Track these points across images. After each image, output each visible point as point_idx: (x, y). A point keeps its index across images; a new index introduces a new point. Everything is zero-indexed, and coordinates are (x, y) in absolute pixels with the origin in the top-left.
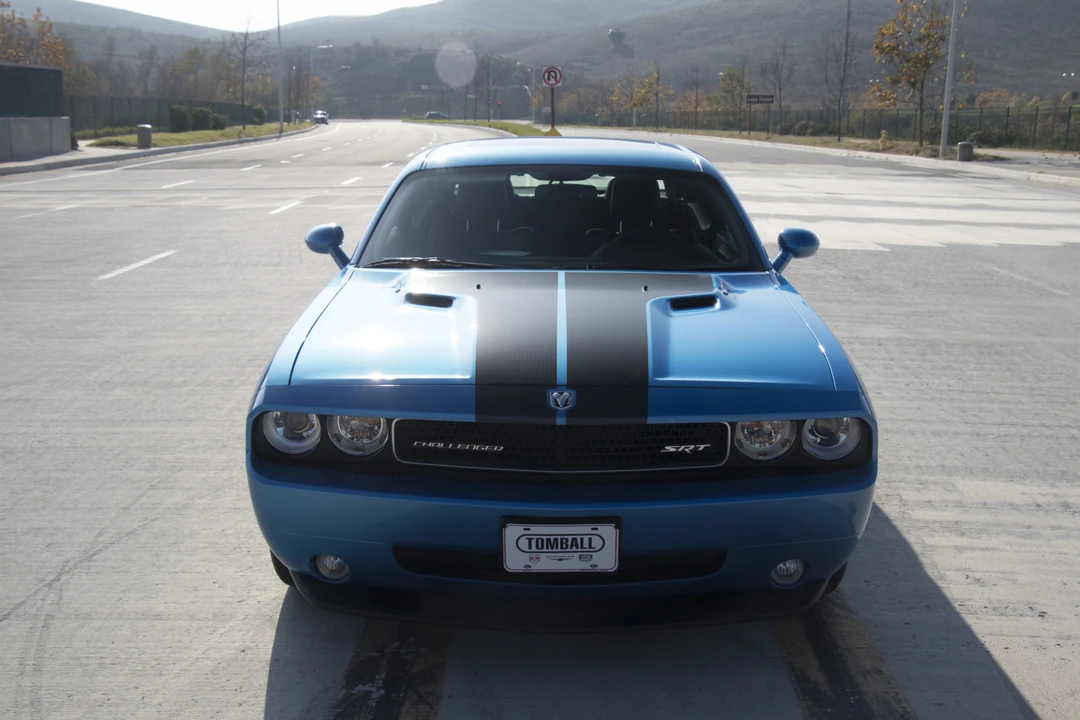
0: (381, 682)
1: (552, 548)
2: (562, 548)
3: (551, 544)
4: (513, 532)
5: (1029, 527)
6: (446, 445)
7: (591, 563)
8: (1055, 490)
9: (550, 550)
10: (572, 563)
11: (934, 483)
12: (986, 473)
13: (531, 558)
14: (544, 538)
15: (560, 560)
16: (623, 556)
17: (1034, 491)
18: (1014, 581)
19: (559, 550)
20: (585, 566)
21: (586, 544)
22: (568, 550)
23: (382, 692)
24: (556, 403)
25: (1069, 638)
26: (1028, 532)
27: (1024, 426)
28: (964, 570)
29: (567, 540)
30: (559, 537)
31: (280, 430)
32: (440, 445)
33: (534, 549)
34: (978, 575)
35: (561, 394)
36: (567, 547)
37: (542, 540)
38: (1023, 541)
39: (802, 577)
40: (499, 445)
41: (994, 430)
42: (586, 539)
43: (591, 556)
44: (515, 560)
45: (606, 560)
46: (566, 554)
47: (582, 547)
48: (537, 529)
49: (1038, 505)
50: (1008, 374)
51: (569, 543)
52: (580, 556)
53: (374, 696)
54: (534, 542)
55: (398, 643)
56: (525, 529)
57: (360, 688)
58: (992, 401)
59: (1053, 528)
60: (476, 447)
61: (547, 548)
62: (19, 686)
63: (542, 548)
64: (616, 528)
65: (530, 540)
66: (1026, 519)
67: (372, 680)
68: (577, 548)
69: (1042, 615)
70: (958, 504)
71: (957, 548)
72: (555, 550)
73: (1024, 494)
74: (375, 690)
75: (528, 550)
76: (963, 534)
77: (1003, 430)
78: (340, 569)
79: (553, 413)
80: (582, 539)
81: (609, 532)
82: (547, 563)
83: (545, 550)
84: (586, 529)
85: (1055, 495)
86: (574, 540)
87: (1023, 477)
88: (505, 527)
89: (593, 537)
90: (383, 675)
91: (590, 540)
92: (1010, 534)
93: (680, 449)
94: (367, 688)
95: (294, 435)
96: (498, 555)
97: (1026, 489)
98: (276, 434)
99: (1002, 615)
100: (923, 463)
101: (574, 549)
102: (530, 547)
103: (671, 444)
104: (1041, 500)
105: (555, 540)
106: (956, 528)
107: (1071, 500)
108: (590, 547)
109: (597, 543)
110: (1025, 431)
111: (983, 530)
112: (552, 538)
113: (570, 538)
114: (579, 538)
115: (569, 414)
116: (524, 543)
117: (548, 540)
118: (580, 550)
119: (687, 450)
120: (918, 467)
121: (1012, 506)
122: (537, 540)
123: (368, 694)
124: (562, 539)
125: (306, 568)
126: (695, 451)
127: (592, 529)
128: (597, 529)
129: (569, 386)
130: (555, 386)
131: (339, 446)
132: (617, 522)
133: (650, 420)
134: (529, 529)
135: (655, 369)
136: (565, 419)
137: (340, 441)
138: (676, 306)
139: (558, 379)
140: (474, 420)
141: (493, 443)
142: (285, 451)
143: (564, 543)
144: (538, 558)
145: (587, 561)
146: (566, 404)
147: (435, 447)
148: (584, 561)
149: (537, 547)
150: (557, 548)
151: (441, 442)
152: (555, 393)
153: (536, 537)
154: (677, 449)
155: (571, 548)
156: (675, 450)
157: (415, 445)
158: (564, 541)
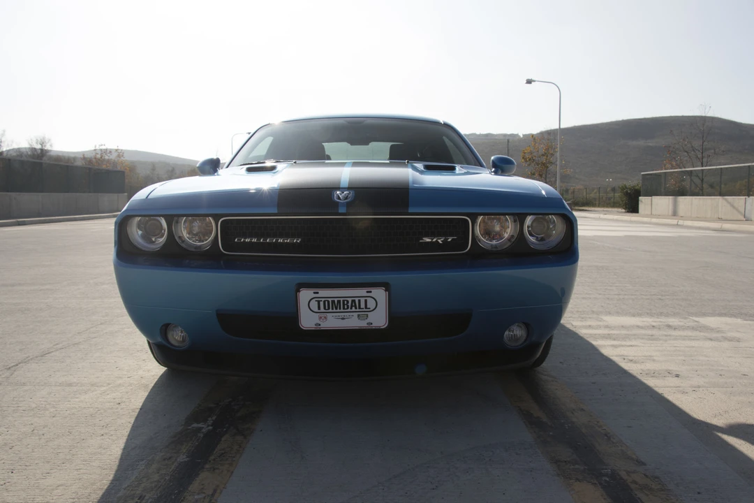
0: (212, 422)
1: (336, 309)
2: (344, 308)
3: (335, 305)
4: (305, 295)
5: (652, 336)
6: (259, 239)
7: (369, 320)
8: (659, 320)
9: (334, 310)
10: (352, 322)
11: (590, 318)
12: (618, 314)
13: (321, 318)
14: (330, 300)
15: (343, 319)
16: (392, 316)
17: (648, 320)
18: (654, 360)
19: (342, 310)
20: (362, 324)
21: (363, 305)
22: (349, 310)
23: (211, 428)
24: (339, 198)
25: (699, 387)
26: (652, 338)
27: (632, 295)
28: (623, 356)
29: (348, 302)
30: (342, 299)
31: (140, 232)
32: (254, 240)
33: (322, 310)
34: (630, 358)
35: (343, 193)
36: (348, 308)
37: (328, 301)
38: (652, 342)
39: (525, 341)
40: (298, 237)
41: (616, 296)
42: (363, 300)
43: (367, 315)
44: (308, 320)
45: (379, 319)
46: (349, 314)
47: (360, 308)
48: (324, 293)
49: (653, 326)
50: (615, 277)
51: (350, 304)
52: (359, 315)
53: (204, 430)
54: (322, 303)
55: (230, 399)
56: (314, 293)
57: (195, 425)
58: (611, 286)
59: (666, 336)
60: (280, 240)
61: (333, 309)
63: (329, 309)
64: (386, 291)
65: (319, 302)
66: (650, 332)
67: (205, 421)
68: (356, 308)
69: (677, 376)
70: (607, 327)
71: (613, 346)
72: (338, 310)
73: (643, 322)
74: (205, 427)
75: (316, 310)
76: (615, 340)
77: (621, 297)
78: (184, 340)
79: (336, 205)
80: (359, 301)
81: (380, 294)
82: (333, 322)
83: (331, 310)
84: (362, 292)
85: (661, 322)
86: (353, 301)
87: (640, 315)
88: (299, 291)
89: (368, 299)
90: (214, 418)
91: (366, 301)
92: (643, 339)
93: (434, 240)
94: (200, 425)
95: (147, 237)
96: (295, 317)
97: (644, 319)
98: (136, 233)
99: (652, 377)
100: (580, 310)
101: (354, 309)
102: (319, 308)
103: (427, 236)
104: (654, 324)
105: (339, 302)
106: (608, 337)
107: (671, 324)
108: (366, 308)
109: (371, 304)
110: (633, 297)
111: (626, 337)
112: (336, 300)
113: (350, 300)
114: (357, 300)
115: (349, 205)
116: (314, 305)
117: (333, 302)
118: (358, 310)
119: (439, 241)
120: (578, 311)
121: (638, 327)
122: (324, 302)
123: (200, 429)
124: (344, 301)
125: (159, 339)
126: (445, 242)
127: (367, 292)
128: (371, 292)
129: (349, 188)
130: (338, 188)
131: (183, 245)
132: (386, 286)
133: (410, 210)
134: (318, 293)
135: (414, 183)
136: (345, 208)
137: (183, 241)
138: (428, 168)
139: (341, 186)
140: (276, 212)
141: (293, 236)
142: (143, 249)
143: (345, 304)
144: (325, 318)
145: (364, 320)
146: (346, 198)
147: (251, 242)
148: (361, 320)
149: (325, 308)
150: (340, 309)
151: (255, 238)
152: (338, 192)
153: (323, 300)
154: (432, 239)
155: (351, 308)
156: (430, 240)
157: (236, 240)
158: (346, 302)
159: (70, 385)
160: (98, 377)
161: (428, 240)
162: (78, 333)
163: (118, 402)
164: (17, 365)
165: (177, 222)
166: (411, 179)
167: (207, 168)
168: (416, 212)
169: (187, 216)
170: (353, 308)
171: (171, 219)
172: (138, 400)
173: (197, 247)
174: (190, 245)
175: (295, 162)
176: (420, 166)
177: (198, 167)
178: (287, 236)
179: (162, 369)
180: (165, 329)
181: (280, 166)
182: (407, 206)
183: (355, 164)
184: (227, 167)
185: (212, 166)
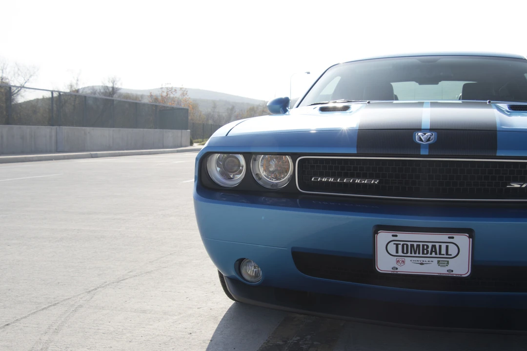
1: (415, 253)
2: (423, 253)
3: (414, 249)
4: (383, 237)
6: (336, 179)
7: (449, 268)
9: (413, 255)
10: (432, 267)
13: (398, 261)
14: (409, 244)
15: (422, 264)
16: (475, 265)
19: (421, 255)
20: (442, 271)
21: (443, 251)
22: (429, 255)
24: (421, 140)
29: (428, 247)
30: (421, 244)
31: (218, 169)
32: (331, 180)
33: (400, 253)
35: (425, 134)
36: (427, 253)
37: (407, 245)
40: (376, 178)
42: (444, 246)
43: (448, 262)
44: (385, 263)
45: (461, 267)
46: (427, 259)
47: (440, 254)
48: (402, 236)
51: (429, 249)
52: (439, 262)
54: (400, 247)
55: (298, 338)
56: (393, 236)
60: (358, 181)
61: (411, 253)
62: (40, 339)
63: (407, 252)
64: (469, 237)
65: (397, 245)
68: (436, 254)
72: (417, 255)
78: (256, 276)
79: (418, 146)
80: (440, 246)
81: (463, 241)
82: (411, 266)
83: (409, 254)
84: (443, 237)
86: (433, 246)
88: (377, 233)
89: (449, 245)
91: (447, 247)
93: (524, 186)
95: (225, 173)
96: (371, 260)
98: (214, 170)
101: (434, 255)
102: (397, 252)
103: (516, 181)
105: (418, 246)
108: (447, 254)
109: (453, 250)
112: (415, 244)
113: (430, 245)
114: (437, 245)
115: (431, 147)
116: (392, 248)
117: (412, 246)
118: (438, 256)
122: (403, 245)
124: (423, 246)
125: (233, 273)
127: (449, 238)
128: (453, 238)
129: (431, 130)
130: (420, 130)
131: (260, 182)
132: (470, 232)
133: (498, 154)
134: (396, 236)
135: (502, 124)
136: (427, 150)
137: (260, 179)
138: (514, 109)
139: (422, 128)
140: (356, 152)
141: (371, 177)
142: (222, 185)
143: (425, 249)
144: (403, 262)
145: (444, 266)
146: (428, 140)
147: (327, 182)
148: (442, 266)
149: (403, 252)
150: (419, 253)
151: (332, 178)
152: (419, 134)
153: (402, 243)
154: (522, 185)
155: (431, 254)
156: (519, 186)
157: (313, 179)
158: (425, 247)
159: (144, 312)
160: (169, 306)
161: (516, 186)
162: (150, 262)
163: (190, 332)
164: (96, 289)
165: (255, 160)
166: (498, 121)
167: (278, 106)
168: (504, 156)
169: (265, 154)
170: (434, 253)
171: (248, 156)
172: (209, 330)
173: (273, 185)
174: (266, 182)
175: (369, 103)
176: (504, 106)
177: (269, 106)
178: (364, 177)
179: (230, 303)
180: (240, 263)
181: (354, 106)
182: (495, 148)
183: (434, 104)
184: (297, 107)
185: (282, 106)
